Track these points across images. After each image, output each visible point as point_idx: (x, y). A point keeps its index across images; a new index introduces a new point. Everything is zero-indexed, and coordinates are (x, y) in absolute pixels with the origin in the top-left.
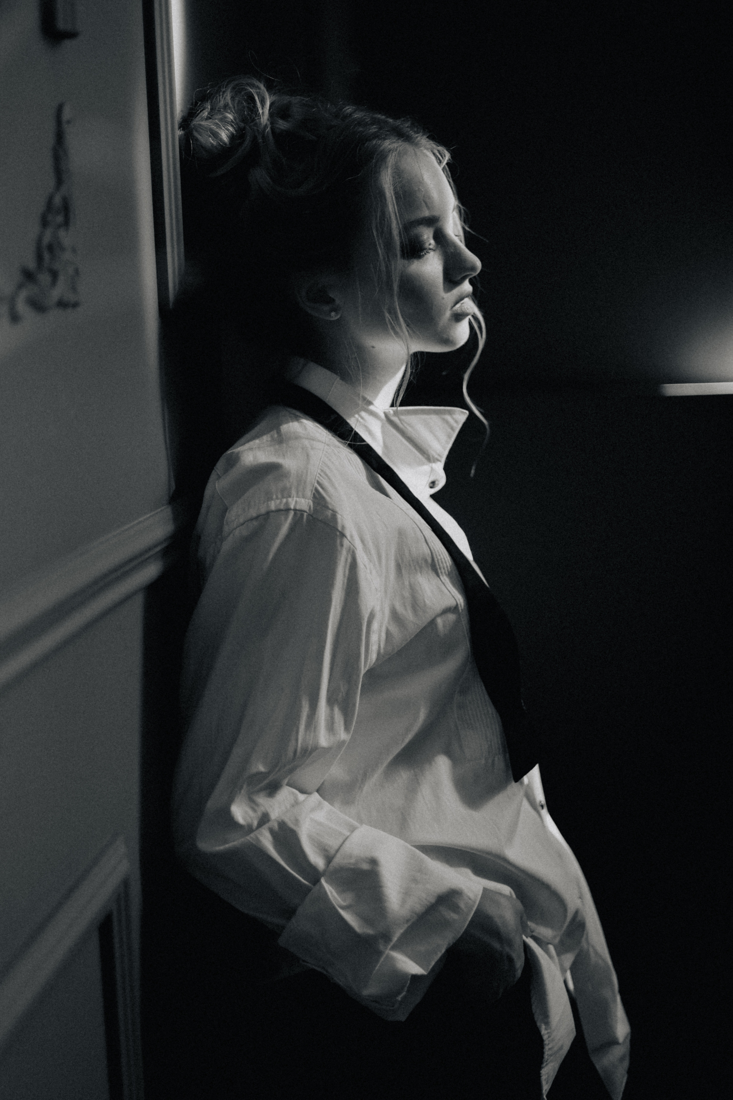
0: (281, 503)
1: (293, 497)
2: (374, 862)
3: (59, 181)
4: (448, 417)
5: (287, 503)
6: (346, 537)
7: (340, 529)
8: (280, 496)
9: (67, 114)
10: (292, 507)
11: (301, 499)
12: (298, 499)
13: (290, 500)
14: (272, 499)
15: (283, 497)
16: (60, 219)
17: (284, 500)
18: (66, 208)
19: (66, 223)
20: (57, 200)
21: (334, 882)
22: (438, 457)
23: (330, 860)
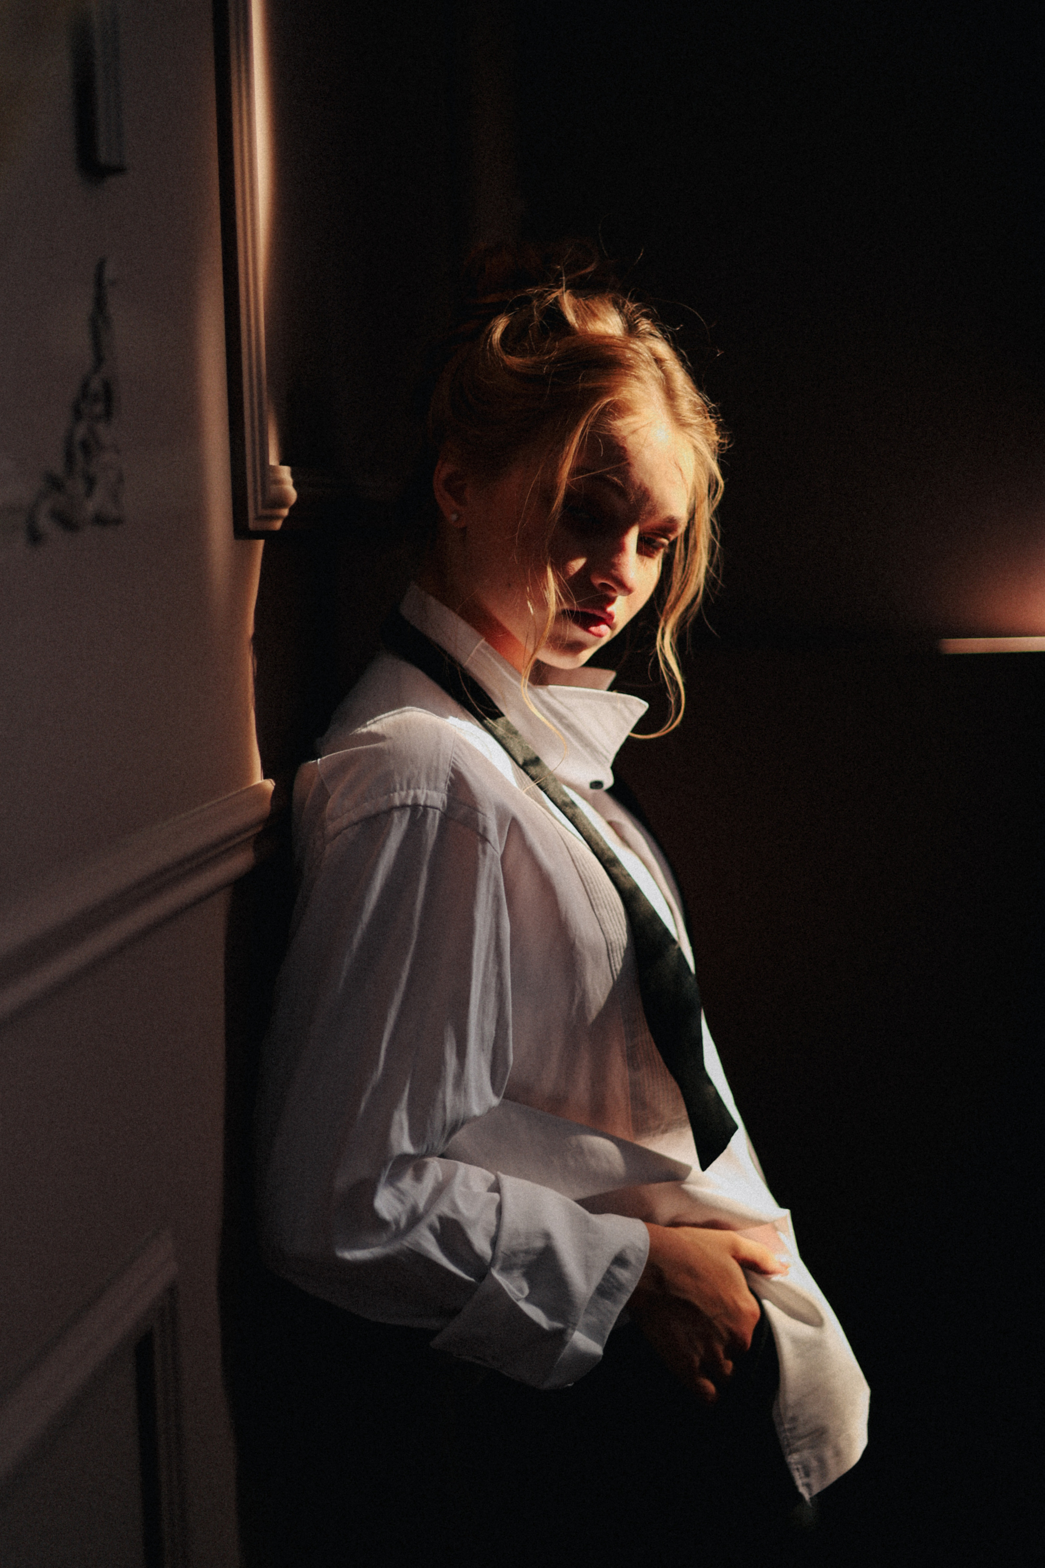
0: (407, 796)
1: (423, 789)
3: (99, 359)
4: (622, 707)
5: (415, 797)
6: (490, 842)
7: (481, 831)
8: (405, 787)
9: (110, 273)
10: (422, 803)
11: (432, 792)
12: (429, 792)
13: (419, 792)
14: (394, 790)
15: (409, 788)
16: (99, 408)
17: (412, 793)
18: (108, 395)
19: (108, 414)
20: (96, 385)
21: (507, 1269)
22: (605, 753)
23: (494, 1242)
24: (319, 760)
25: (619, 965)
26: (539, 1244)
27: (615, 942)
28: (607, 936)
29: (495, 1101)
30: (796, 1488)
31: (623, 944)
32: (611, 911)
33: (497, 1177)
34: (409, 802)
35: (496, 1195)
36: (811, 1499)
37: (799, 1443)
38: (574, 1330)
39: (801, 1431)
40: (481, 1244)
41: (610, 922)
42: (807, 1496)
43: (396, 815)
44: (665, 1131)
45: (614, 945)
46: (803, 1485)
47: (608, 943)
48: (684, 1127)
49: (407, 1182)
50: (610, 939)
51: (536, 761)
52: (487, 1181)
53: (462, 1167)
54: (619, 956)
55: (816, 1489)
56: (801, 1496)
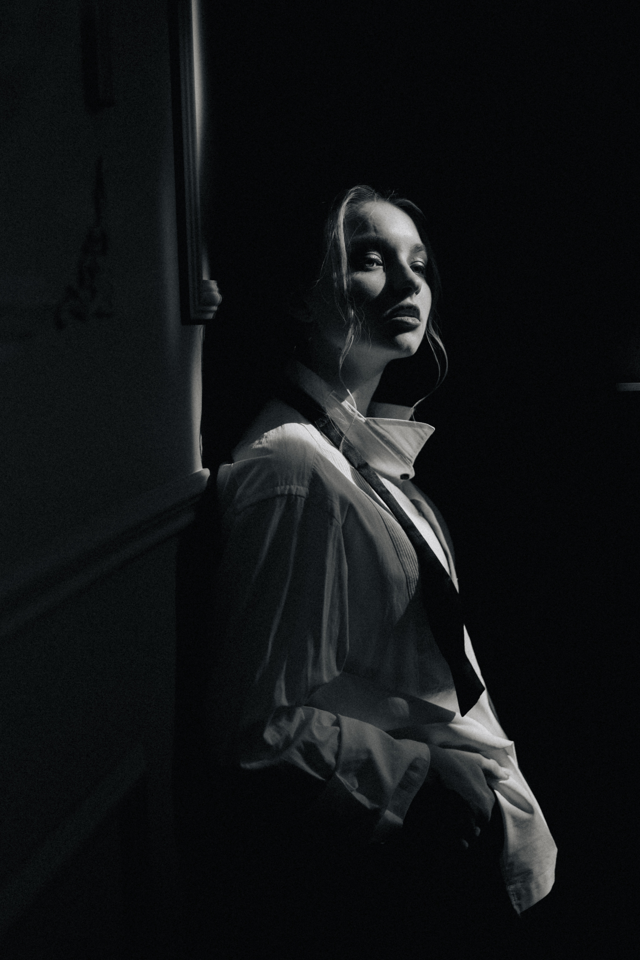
0: (285, 489)
1: (295, 485)
2: (369, 752)
4: (419, 430)
5: (290, 490)
6: (335, 518)
7: (329, 511)
8: (284, 484)
10: (294, 493)
12: (299, 487)
13: (292, 487)
14: (277, 485)
15: (286, 484)
17: (288, 487)
21: (344, 772)
22: (409, 457)
23: (337, 756)
24: (232, 464)
25: (414, 591)
26: (364, 757)
27: (411, 577)
28: (406, 573)
29: (337, 673)
30: (512, 906)
31: (416, 579)
32: (410, 558)
33: (338, 718)
34: (286, 493)
35: (338, 728)
36: (521, 913)
37: (516, 879)
38: (386, 809)
39: (516, 871)
40: (329, 757)
41: (409, 565)
42: (519, 911)
43: (278, 501)
44: (440, 691)
45: (411, 579)
46: (516, 904)
47: (407, 577)
48: (452, 688)
49: (283, 723)
50: (409, 576)
51: (366, 465)
52: (331, 719)
53: (317, 711)
54: (414, 585)
55: (525, 908)
56: (515, 911)
